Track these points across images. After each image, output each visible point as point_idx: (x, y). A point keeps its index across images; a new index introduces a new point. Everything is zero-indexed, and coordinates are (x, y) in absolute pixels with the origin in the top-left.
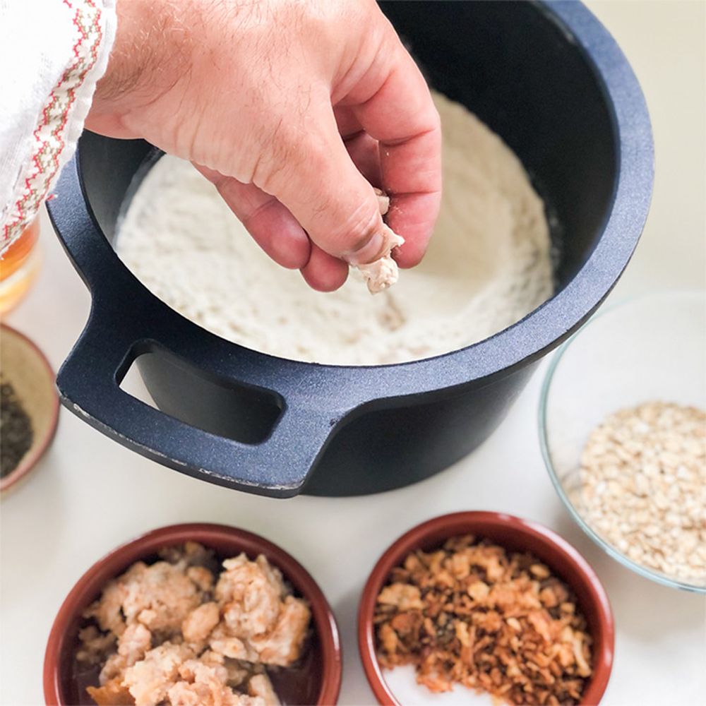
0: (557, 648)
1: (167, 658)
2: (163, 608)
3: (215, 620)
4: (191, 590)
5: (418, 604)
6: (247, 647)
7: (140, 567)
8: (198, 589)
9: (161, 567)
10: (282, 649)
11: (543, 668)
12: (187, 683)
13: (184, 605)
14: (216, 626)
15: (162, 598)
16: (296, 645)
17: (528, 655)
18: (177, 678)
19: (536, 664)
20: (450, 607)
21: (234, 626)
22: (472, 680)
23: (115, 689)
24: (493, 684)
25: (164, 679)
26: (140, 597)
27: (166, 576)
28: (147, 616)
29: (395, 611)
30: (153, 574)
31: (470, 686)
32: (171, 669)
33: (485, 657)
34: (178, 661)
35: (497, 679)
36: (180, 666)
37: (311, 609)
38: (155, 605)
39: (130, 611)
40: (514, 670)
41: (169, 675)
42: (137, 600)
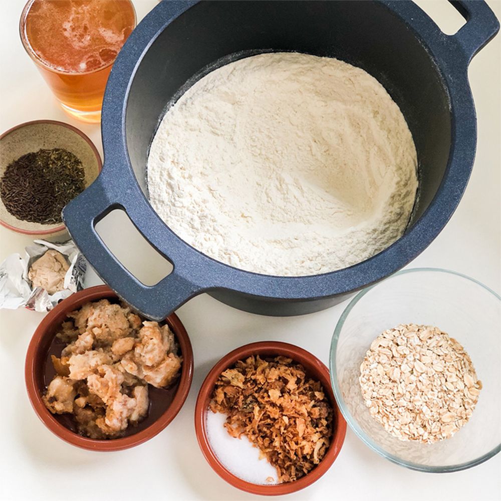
0: (304, 443)
1: (95, 359)
2: (108, 330)
3: (130, 348)
4: (126, 326)
5: (241, 385)
6: (139, 370)
7: (106, 302)
8: (131, 327)
9: (116, 307)
10: (158, 379)
11: (292, 450)
12: (99, 377)
13: (118, 332)
14: (129, 351)
15: (108, 324)
16: (166, 379)
17: (287, 439)
18: (96, 371)
19: (289, 446)
20: (256, 395)
21: (137, 356)
22: (253, 438)
23: (63, 363)
24: (263, 445)
25: (89, 369)
26: (98, 319)
27: (116, 313)
28: (97, 331)
29: (228, 383)
30: (109, 309)
31: (250, 440)
32: (94, 366)
33: (265, 429)
34: (99, 363)
35: (266, 444)
36: (99, 366)
37: (182, 364)
38: (103, 326)
39: (90, 324)
40: (277, 443)
41: (92, 368)
42: (95, 319)
